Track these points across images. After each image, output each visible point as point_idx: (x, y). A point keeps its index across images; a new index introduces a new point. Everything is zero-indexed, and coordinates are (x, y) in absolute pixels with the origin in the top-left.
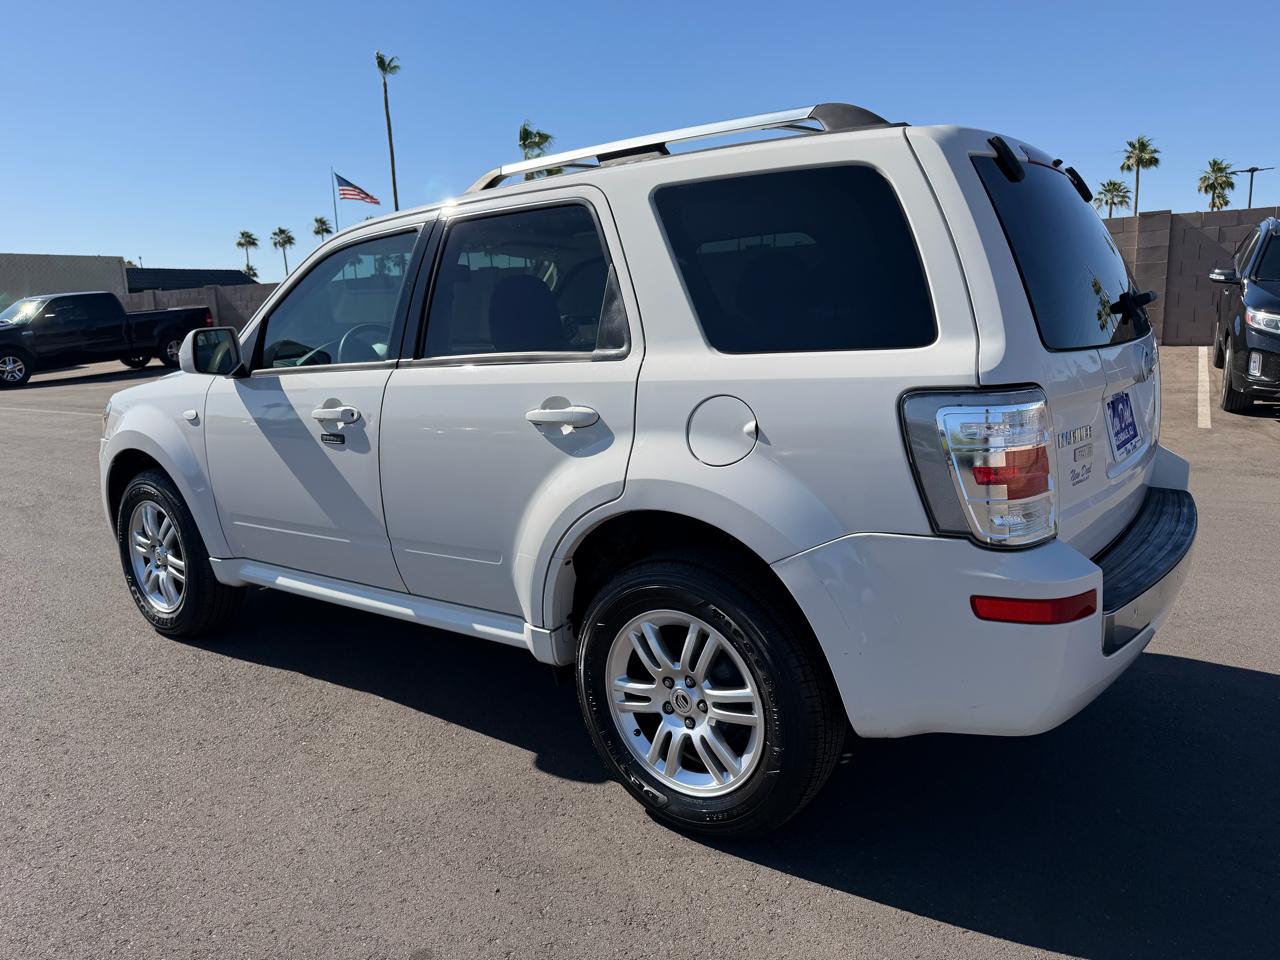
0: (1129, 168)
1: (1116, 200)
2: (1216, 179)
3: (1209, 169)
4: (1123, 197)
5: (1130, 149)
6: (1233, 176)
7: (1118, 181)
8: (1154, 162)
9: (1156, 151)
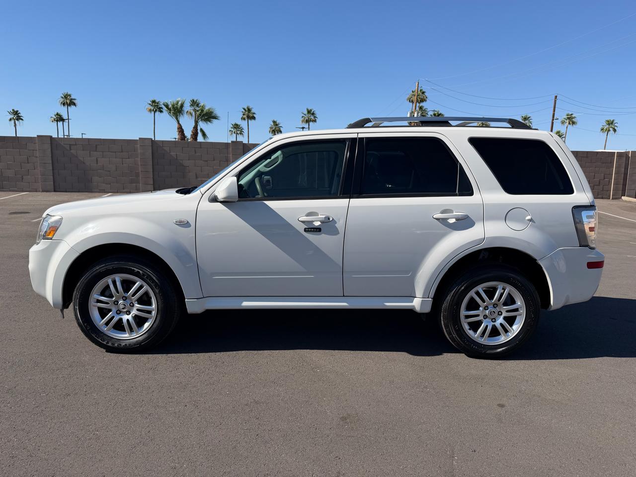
0: (244, 119)
1: (238, 132)
2: (275, 128)
3: (272, 124)
4: (241, 131)
5: (244, 111)
6: (281, 128)
7: (239, 124)
8: (254, 118)
9: (254, 113)
